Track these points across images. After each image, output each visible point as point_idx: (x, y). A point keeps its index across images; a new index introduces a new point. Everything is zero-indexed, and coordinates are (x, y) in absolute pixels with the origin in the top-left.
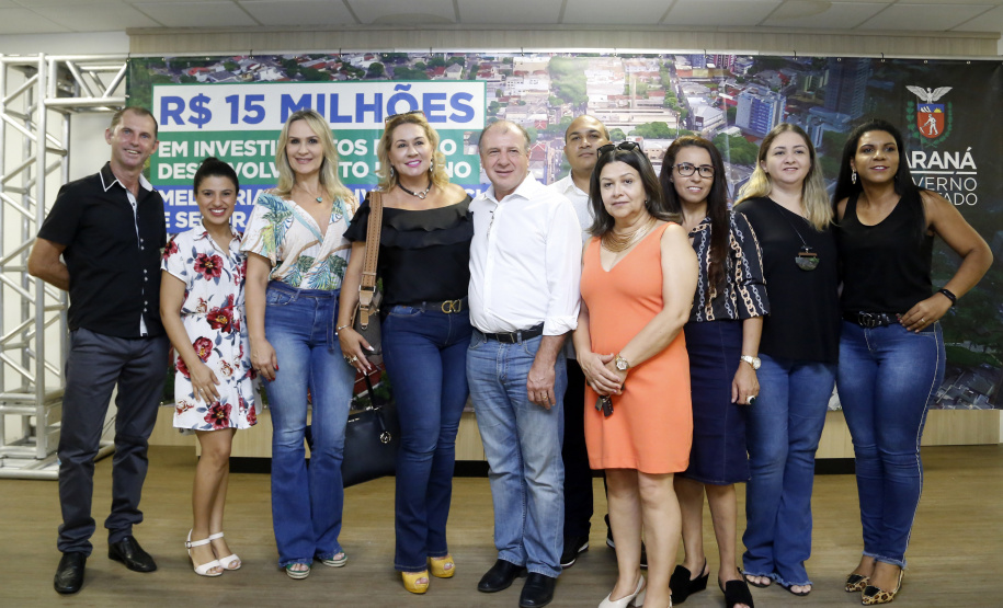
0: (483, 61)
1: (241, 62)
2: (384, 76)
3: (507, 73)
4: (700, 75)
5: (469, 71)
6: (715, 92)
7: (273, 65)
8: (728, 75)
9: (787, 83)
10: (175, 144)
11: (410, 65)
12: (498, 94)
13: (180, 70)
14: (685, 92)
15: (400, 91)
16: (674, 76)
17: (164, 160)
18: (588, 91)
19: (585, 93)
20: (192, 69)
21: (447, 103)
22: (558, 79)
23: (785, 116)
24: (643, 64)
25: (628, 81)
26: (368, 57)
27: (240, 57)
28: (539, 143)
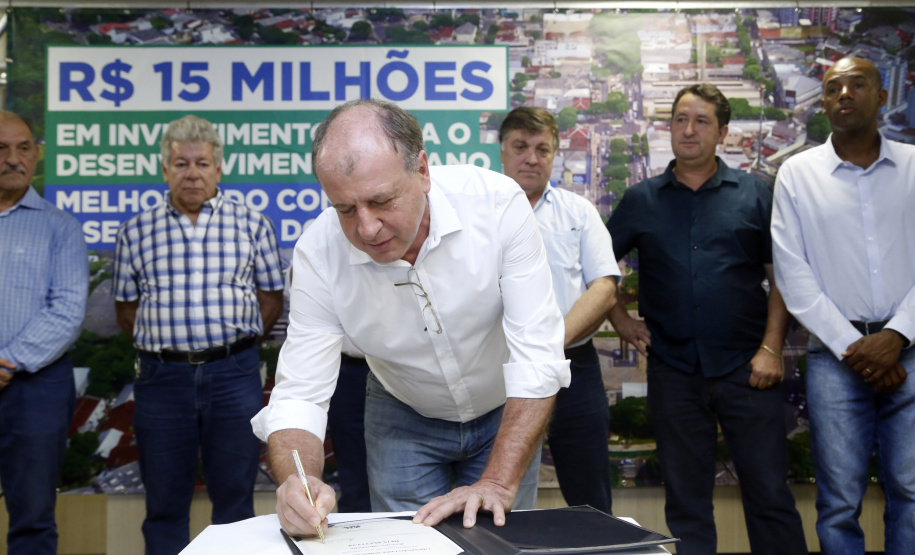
0: (503, 20)
1: (174, 17)
2: (373, 39)
3: (535, 35)
4: (791, 35)
5: (485, 32)
6: (811, 57)
7: (219, 22)
8: (829, 35)
9: (909, 42)
10: (81, 128)
11: (406, 25)
12: (525, 62)
13: (86, 26)
14: (772, 58)
15: (395, 59)
16: (755, 37)
17: (66, 150)
18: (644, 58)
19: (639, 61)
20: (104, 25)
21: (457, 74)
22: (602, 41)
23: (907, 87)
24: (714, 22)
25: (695, 45)
26: (350, 14)
27: (173, 11)
28: (579, 127)
